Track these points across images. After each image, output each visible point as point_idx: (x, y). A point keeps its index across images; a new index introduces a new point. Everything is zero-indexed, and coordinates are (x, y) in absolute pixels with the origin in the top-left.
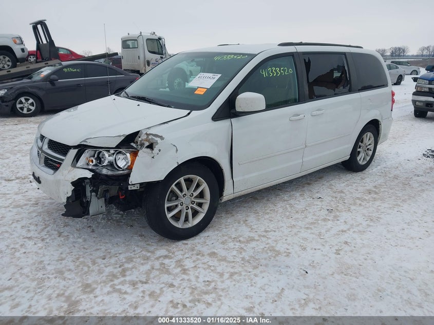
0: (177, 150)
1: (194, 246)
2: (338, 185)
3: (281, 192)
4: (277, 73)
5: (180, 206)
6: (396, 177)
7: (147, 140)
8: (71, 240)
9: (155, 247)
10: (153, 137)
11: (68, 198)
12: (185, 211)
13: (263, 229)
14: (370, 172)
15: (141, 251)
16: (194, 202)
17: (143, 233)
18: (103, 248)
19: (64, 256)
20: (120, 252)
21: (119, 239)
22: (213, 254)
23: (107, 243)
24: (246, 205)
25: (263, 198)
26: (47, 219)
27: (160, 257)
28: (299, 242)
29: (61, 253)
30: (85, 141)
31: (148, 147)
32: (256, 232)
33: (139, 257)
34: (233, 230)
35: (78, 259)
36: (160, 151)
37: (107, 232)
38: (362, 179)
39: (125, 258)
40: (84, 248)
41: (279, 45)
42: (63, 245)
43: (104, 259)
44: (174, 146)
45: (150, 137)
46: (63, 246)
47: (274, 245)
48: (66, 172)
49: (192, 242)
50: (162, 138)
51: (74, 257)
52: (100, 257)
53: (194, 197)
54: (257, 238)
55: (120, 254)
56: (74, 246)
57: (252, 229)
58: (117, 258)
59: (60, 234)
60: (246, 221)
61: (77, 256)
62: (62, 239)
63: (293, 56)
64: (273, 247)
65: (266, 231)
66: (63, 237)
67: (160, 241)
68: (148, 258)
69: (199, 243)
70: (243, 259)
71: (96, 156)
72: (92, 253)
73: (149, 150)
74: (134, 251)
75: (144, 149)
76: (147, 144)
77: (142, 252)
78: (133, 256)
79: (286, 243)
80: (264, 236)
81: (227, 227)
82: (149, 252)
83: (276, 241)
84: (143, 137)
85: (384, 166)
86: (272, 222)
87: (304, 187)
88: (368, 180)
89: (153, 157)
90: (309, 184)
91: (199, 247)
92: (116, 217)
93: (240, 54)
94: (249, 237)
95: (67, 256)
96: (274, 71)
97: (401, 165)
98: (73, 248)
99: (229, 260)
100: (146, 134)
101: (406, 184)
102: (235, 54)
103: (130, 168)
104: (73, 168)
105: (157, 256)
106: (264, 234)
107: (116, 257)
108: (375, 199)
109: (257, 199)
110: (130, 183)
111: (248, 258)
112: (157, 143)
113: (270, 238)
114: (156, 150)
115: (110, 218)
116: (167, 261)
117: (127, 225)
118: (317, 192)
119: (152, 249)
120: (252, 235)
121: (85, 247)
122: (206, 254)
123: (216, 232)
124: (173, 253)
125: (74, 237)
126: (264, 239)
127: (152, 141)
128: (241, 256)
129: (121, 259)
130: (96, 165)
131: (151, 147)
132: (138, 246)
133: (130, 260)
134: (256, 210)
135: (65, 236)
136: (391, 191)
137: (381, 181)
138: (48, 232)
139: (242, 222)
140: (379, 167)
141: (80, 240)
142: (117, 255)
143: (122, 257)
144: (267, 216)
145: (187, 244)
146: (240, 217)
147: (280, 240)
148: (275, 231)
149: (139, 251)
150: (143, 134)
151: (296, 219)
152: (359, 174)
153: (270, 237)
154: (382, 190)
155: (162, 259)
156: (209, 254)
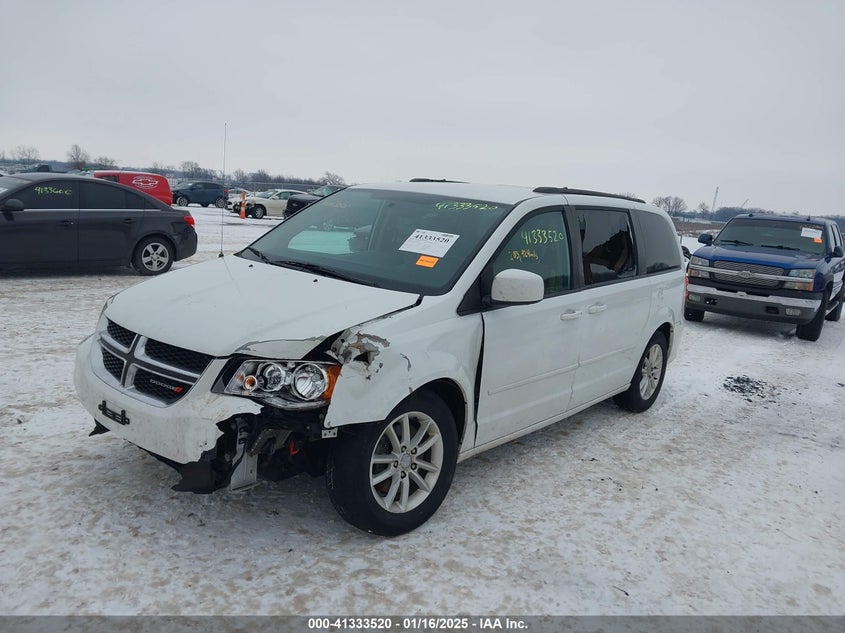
0: (409, 366)
1: (412, 550)
2: (612, 437)
3: (525, 449)
4: (544, 239)
5: (392, 468)
6: (698, 424)
7: (358, 347)
8: (164, 543)
9: (340, 554)
10: (371, 342)
11: (205, 454)
12: (400, 480)
13: (522, 517)
14: (655, 414)
15: (317, 562)
16: (416, 465)
17: (305, 527)
18: (240, 558)
19: (163, 575)
20: (276, 564)
21: (263, 540)
22: (452, 566)
23: (242, 547)
24: (473, 473)
25: (498, 460)
26: (93, 500)
27: (359, 572)
28: (592, 539)
29: (156, 571)
30: (244, 347)
31: (358, 359)
32: (512, 522)
33: (318, 573)
34: (471, 519)
35: (196, 580)
36: (381, 366)
37: (232, 526)
38: (648, 426)
39: (290, 575)
40: (199, 559)
41: (536, 191)
42: (152, 552)
43: (250, 579)
44: (406, 357)
45: (364, 341)
46: (154, 556)
47: (553, 545)
48: (200, 403)
49: (405, 542)
50: (385, 343)
51: (186, 577)
52: (241, 576)
53: (417, 455)
54: (518, 533)
55: (277, 567)
56: (178, 556)
57: (502, 517)
58: (274, 577)
59: (135, 531)
60: (487, 501)
61: (192, 576)
62: (145, 541)
63: (563, 212)
64: (551, 549)
65: (530, 521)
66: (143, 536)
67: (344, 541)
68: (335, 576)
69: (419, 545)
70: (510, 572)
71: (258, 373)
72: (219, 567)
73: (361, 364)
74: (303, 562)
75: (352, 363)
76: (356, 353)
77: (320, 564)
78: (305, 571)
79: (571, 541)
80: (529, 530)
81: (458, 513)
82: (333, 562)
83: (552, 538)
84: (352, 340)
85: (673, 404)
86: (532, 504)
87: (558, 439)
88: (657, 428)
89: (368, 378)
90: (565, 434)
91: (422, 553)
92: (238, 495)
93: (483, 203)
94: (503, 531)
95: (171, 576)
96: (540, 235)
97: (698, 403)
98: (175, 558)
99: (487, 574)
100: (359, 335)
101: (718, 436)
102: (474, 202)
103: (326, 398)
104: (216, 395)
105: (351, 571)
106: (526, 525)
107: (273, 573)
108: (682, 463)
109: (488, 461)
110: (326, 425)
111: (517, 571)
112: (377, 352)
113: (541, 534)
114: (374, 365)
115: (225, 497)
116: (374, 580)
117: (266, 510)
118: (585, 449)
119: (336, 556)
120: (508, 527)
121: (201, 555)
122: (441, 564)
123: (443, 525)
124: (380, 564)
125: (167, 538)
126: (531, 536)
127: (367, 349)
128: (505, 567)
129: (283, 579)
130: (258, 390)
131: (365, 358)
132: (306, 552)
133: (302, 579)
134: (495, 482)
135: (148, 535)
136: (701, 448)
137: (678, 430)
138: (107, 527)
139: (480, 505)
140: (666, 406)
141: (184, 543)
142: (273, 570)
143: (283, 573)
144: (518, 493)
145: (397, 547)
146: (472, 494)
147: (559, 535)
148: (544, 521)
149: (313, 562)
150: (352, 336)
151: (568, 497)
152: (639, 416)
153: (541, 531)
154: (687, 446)
155: (362, 575)
156: (445, 565)
